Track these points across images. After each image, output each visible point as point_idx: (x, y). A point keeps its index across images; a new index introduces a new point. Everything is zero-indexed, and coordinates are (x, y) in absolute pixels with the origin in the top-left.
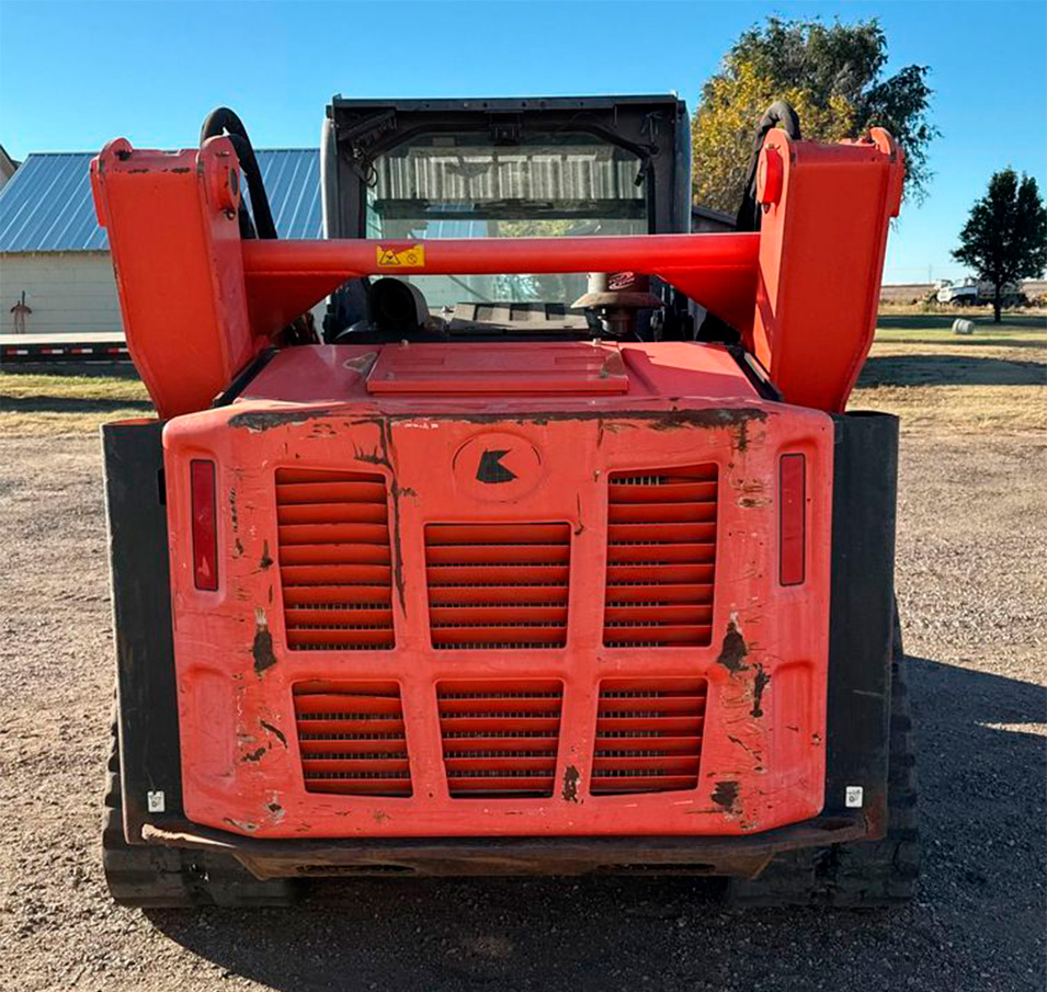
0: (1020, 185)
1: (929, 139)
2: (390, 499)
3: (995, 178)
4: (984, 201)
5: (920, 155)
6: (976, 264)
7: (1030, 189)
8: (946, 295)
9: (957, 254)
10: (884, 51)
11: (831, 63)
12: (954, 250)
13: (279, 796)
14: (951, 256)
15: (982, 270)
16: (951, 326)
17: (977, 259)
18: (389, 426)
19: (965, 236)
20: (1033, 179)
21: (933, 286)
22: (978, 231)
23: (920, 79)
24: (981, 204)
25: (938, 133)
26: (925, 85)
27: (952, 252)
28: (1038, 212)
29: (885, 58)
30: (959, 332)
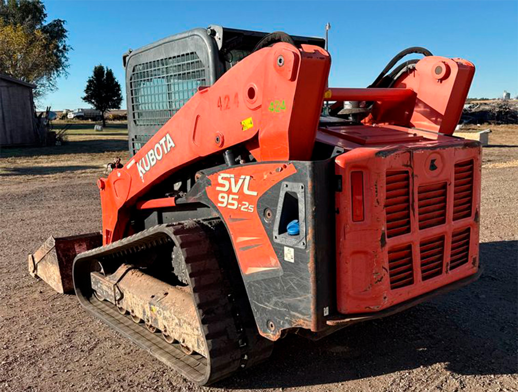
0: (106, 72)
1: (68, 51)
2: (411, 179)
3: (96, 68)
4: (92, 77)
5: (65, 57)
6: (93, 103)
7: (110, 74)
8: (71, 116)
9: (84, 99)
10: (45, 12)
11: (22, 14)
12: (83, 97)
13: (387, 293)
14: (82, 100)
15: (95, 105)
16: (93, 128)
17: (93, 101)
18: (413, 153)
19: (86, 91)
20: (111, 70)
21: (62, 112)
22: (91, 90)
23: (62, 26)
24: (91, 79)
25: (72, 48)
26: (65, 28)
27: (82, 98)
28: (115, 83)
29: (46, 14)
30: (97, 130)
